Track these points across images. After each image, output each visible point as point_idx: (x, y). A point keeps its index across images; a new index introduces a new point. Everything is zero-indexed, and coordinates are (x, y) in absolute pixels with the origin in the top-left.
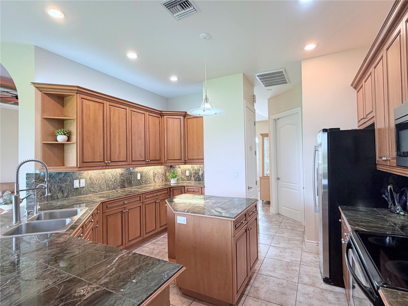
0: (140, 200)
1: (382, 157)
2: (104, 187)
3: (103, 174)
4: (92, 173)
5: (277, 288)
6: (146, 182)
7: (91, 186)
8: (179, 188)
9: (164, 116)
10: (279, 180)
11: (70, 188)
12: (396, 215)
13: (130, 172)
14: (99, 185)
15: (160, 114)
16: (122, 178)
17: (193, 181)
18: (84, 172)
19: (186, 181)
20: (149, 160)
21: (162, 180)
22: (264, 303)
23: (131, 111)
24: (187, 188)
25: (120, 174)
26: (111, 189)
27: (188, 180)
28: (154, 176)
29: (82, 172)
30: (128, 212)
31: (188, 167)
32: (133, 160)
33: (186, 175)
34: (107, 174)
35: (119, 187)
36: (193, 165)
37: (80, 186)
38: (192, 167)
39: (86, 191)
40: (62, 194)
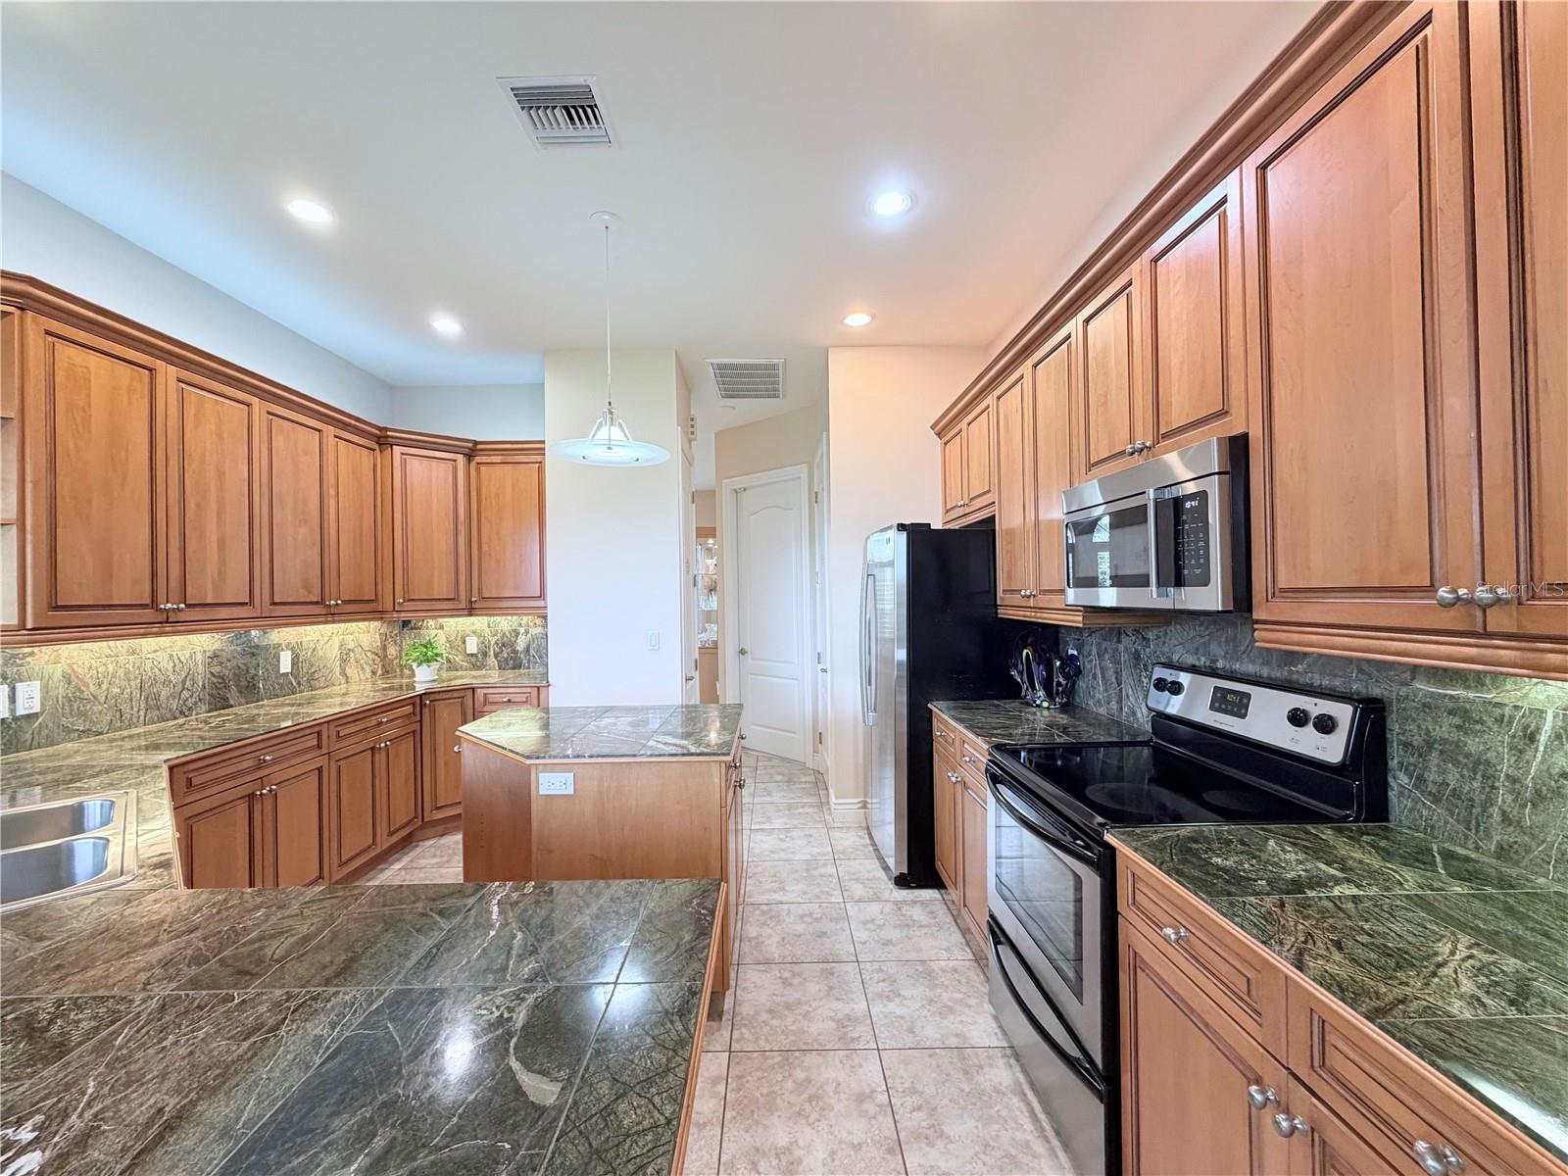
0: (319, 746)
1: (1020, 591)
2: (135, 709)
3: (131, 658)
4: (75, 653)
5: (804, 926)
6: (313, 683)
7: (71, 710)
8: (456, 695)
9: (394, 447)
10: (743, 654)
12: (1034, 710)
13: (250, 647)
14: (113, 701)
15: (379, 437)
16: (216, 670)
17: (495, 669)
18: (36, 650)
19: (466, 670)
20: (339, 602)
21: (374, 673)
22: (785, 970)
23: (269, 413)
24: (485, 694)
25: (209, 654)
26: (168, 715)
27: (475, 667)
28: (344, 661)
29: (27, 650)
30: (276, 794)
31: (473, 624)
32: (275, 601)
33: (468, 652)
34: (149, 656)
35: (204, 708)
36: (492, 619)
37: (13, 710)
38: (489, 624)
39: (45, 732)
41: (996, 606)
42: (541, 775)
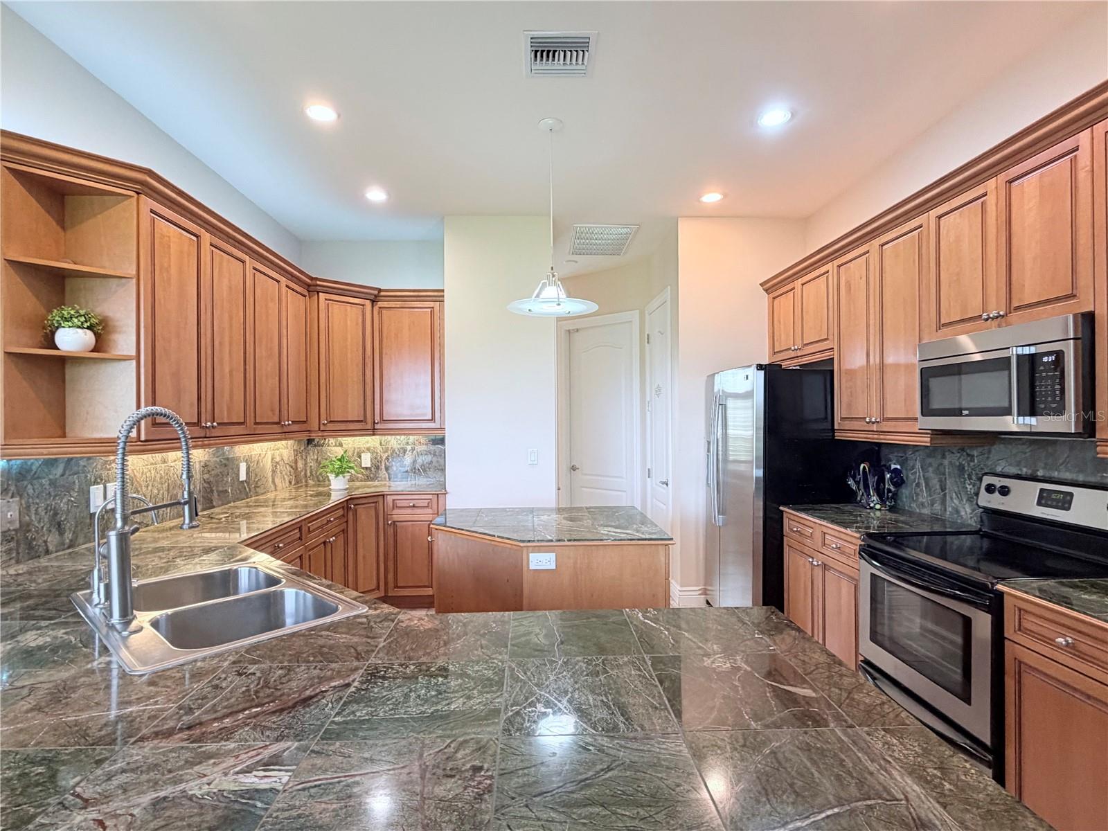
3: (163, 466)
4: (135, 461)
8: (371, 500)
9: (320, 294)
11: (80, 512)
12: (868, 511)
13: (224, 459)
15: (309, 286)
16: (206, 476)
17: (385, 480)
19: (361, 481)
23: (255, 269)
24: (394, 500)
25: (202, 464)
27: (368, 478)
28: (274, 472)
31: (367, 442)
33: (363, 466)
34: (172, 464)
35: (200, 508)
36: (384, 438)
37: (105, 505)
38: (381, 443)
40: (57, 536)
41: (833, 430)
42: (530, 555)
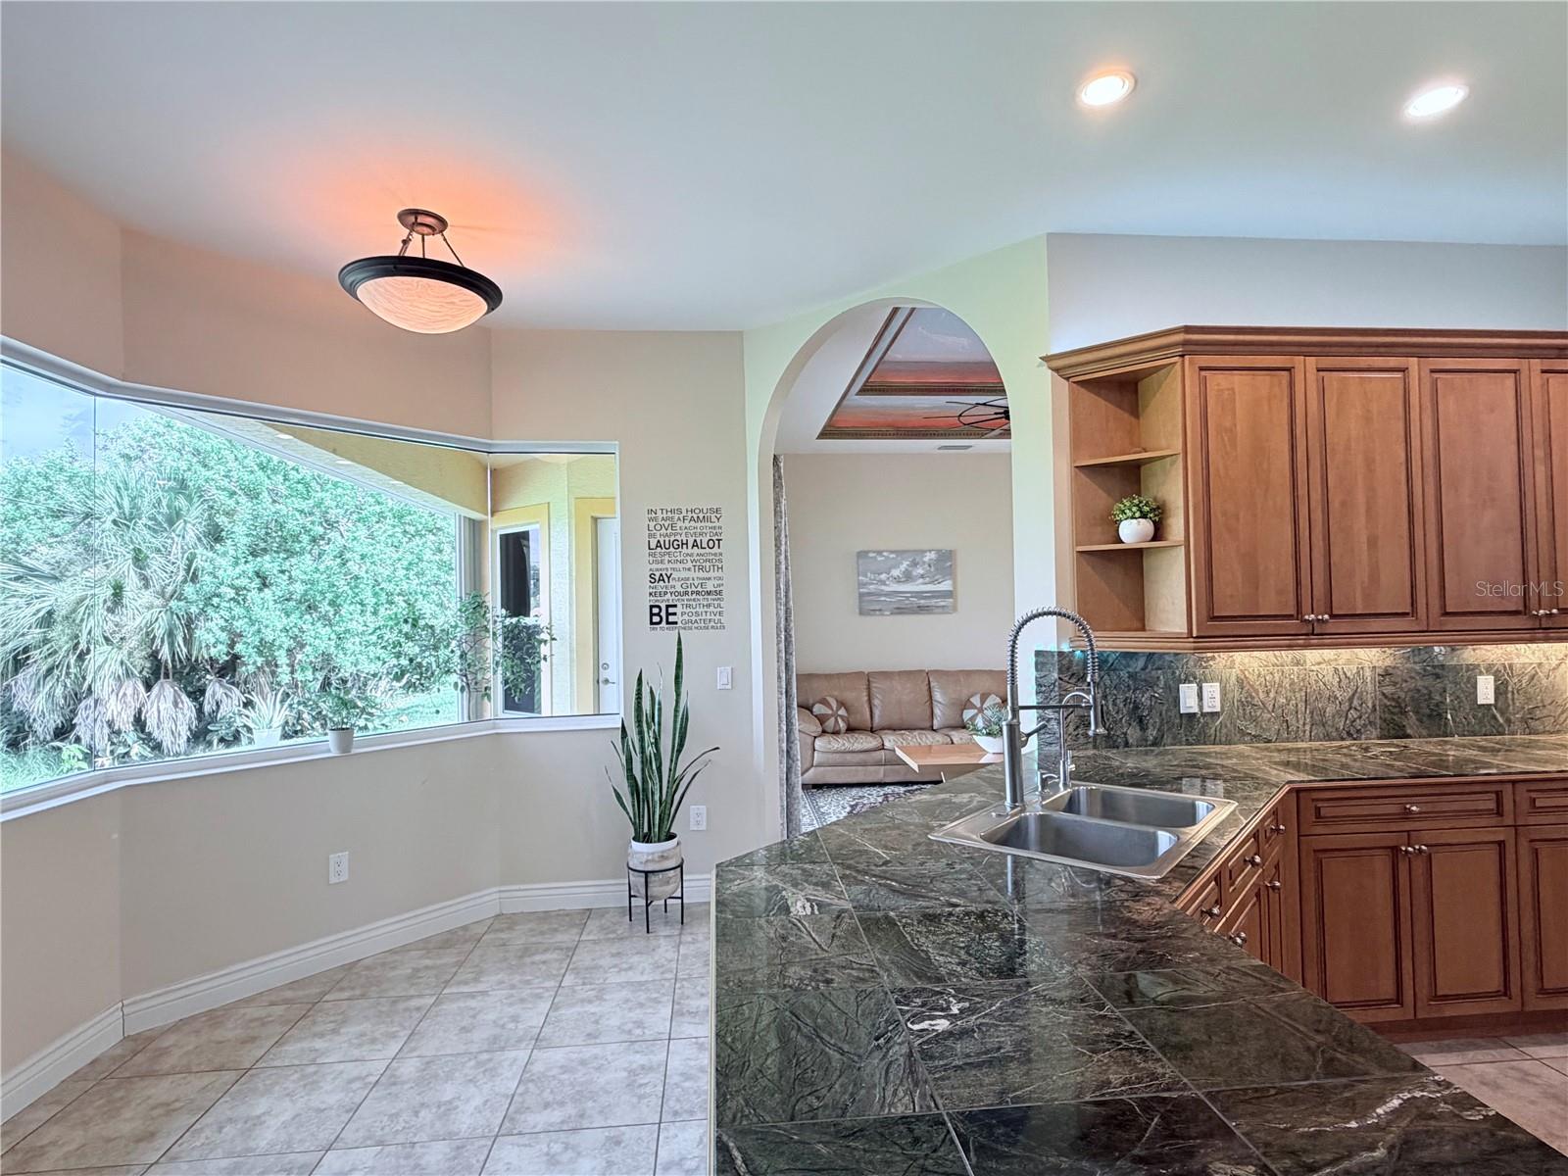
0: (1499, 812)
2: (1301, 722)
3: (1295, 668)
4: (1246, 661)
6: (1532, 723)
7: (1245, 714)
11: (1166, 711)
13: (1434, 667)
14: (1280, 710)
16: (1389, 690)
18: (1216, 655)
20: (1555, 611)
23: (1432, 371)
25: (1380, 671)
26: (1334, 734)
29: (1209, 655)
30: (1430, 855)
32: (1448, 611)
34: (1313, 668)
35: (1375, 733)
37: (1201, 707)
39: (1224, 731)
40: (1138, 731)
